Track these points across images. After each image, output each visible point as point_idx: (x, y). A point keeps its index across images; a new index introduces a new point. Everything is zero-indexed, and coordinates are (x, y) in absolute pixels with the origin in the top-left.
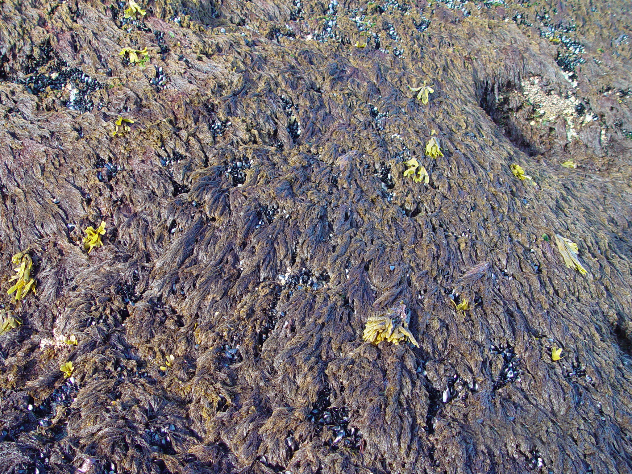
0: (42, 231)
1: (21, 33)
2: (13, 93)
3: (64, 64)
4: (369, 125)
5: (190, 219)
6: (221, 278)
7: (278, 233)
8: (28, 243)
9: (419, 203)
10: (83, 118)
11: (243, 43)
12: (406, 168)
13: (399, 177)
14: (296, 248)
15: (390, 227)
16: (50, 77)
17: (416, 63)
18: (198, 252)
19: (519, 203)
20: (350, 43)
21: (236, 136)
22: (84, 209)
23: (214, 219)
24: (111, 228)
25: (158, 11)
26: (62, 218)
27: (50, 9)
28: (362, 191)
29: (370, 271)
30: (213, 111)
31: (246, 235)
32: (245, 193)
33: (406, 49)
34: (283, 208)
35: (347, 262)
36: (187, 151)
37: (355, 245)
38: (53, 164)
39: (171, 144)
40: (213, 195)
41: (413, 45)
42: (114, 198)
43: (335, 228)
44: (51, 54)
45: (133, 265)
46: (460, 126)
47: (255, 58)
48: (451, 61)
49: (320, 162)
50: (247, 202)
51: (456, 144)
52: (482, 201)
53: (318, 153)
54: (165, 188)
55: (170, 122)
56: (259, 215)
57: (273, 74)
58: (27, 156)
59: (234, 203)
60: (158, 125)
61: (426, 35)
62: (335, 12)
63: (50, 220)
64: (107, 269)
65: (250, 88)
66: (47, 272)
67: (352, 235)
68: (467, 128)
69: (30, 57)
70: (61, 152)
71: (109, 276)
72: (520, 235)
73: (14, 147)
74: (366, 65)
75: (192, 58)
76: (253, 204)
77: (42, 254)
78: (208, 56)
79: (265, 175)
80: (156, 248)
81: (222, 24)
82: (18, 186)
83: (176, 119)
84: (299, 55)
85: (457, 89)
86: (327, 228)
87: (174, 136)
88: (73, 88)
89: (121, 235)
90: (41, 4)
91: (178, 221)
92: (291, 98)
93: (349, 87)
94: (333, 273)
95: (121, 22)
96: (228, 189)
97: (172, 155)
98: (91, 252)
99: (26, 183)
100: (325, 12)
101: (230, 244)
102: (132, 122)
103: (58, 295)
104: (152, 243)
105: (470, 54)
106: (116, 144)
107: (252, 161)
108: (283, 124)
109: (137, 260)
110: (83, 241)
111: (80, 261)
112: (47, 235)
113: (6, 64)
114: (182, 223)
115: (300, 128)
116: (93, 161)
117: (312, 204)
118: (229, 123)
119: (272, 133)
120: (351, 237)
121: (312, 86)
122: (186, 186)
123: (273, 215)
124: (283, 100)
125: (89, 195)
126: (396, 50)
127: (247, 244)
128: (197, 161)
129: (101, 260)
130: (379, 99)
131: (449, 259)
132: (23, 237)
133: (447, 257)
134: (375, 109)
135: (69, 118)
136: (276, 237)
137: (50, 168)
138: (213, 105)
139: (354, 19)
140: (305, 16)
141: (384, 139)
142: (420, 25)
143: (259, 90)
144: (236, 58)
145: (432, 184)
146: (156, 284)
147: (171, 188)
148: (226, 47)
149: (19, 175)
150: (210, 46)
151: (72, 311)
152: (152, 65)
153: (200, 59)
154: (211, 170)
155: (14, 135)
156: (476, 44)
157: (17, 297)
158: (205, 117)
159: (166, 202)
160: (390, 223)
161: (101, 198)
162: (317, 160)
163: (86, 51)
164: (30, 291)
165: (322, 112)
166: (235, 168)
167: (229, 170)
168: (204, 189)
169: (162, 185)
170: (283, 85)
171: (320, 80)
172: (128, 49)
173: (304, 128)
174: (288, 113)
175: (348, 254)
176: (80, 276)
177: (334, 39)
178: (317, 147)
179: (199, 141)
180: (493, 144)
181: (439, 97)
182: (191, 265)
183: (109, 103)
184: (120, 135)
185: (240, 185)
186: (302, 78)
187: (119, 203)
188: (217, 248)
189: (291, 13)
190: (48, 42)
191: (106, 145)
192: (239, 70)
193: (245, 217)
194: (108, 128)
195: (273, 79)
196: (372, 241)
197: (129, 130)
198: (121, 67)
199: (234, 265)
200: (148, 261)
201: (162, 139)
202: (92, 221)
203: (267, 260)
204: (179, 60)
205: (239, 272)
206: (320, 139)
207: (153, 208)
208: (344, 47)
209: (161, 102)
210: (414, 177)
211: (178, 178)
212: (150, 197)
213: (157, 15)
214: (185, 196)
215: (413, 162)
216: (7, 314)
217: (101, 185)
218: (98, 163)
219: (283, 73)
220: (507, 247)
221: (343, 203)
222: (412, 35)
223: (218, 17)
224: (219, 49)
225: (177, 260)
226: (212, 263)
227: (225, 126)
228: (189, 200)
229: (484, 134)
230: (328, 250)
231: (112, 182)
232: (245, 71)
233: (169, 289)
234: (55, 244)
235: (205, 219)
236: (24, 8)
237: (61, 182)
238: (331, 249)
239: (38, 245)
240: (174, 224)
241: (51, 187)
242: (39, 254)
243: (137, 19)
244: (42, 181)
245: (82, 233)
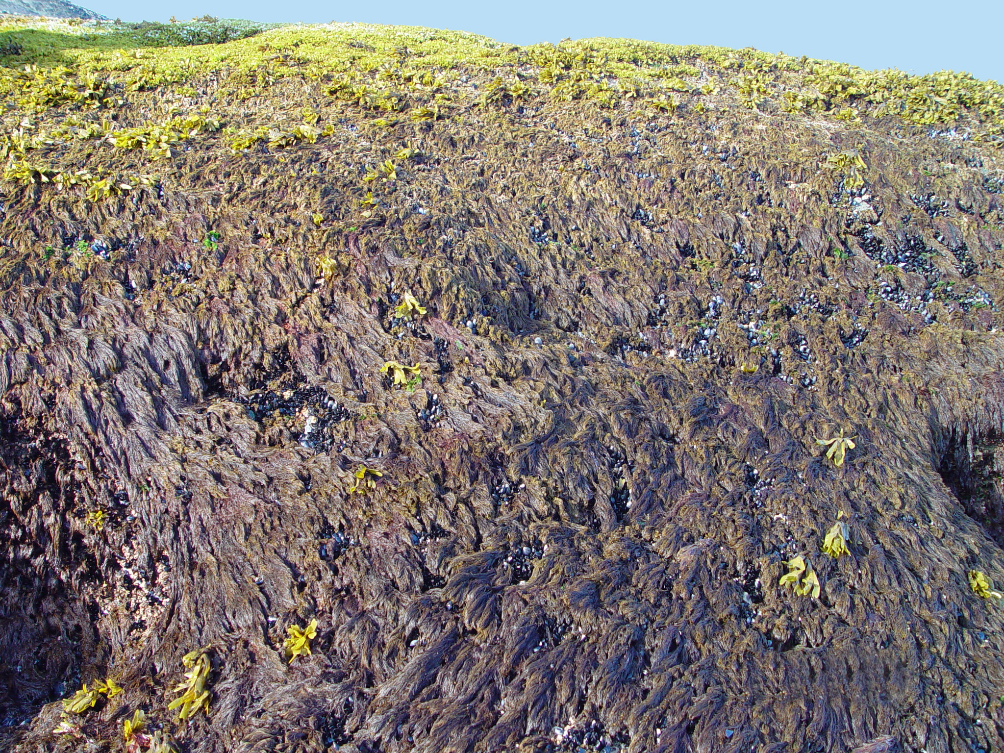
0: (233, 622)
1: (250, 333)
2: (227, 416)
3: (303, 379)
4: (740, 498)
5: (439, 628)
6: (469, 723)
7: (564, 663)
8: (211, 637)
9: (797, 629)
10: (315, 462)
11: (564, 360)
12: (786, 571)
13: (772, 585)
14: (587, 689)
15: (740, 666)
16: (282, 396)
17: (834, 398)
18: (443, 680)
19: (968, 638)
20: (734, 365)
21: (529, 506)
22: (293, 597)
23: (474, 632)
24: (326, 630)
25: (444, 309)
26: (262, 607)
27: (294, 300)
28: (707, 605)
29: (694, 735)
30: (501, 465)
31: (516, 662)
32: (526, 597)
33: (820, 376)
34: (579, 624)
35: (660, 717)
36: (452, 524)
37: (677, 691)
38: (263, 525)
39: (430, 512)
40: (476, 597)
41: (833, 370)
42: (337, 585)
43: (653, 660)
44: (288, 364)
45: (347, 688)
46: (891, 504)
47: (579, 386)
48: (894, 395)
49: (651, 555)
50: (526, 611)
51: (877, 535)
52: (902, 634)
53: (651, 539)
54: (411, 577)
55: (436, 478)
56: (540, 632)
57: (602, 411)
58: (231, 510)
59: (507, 610)
60: (416, 482)
61: (857, 353)
62: (718, 315)
63: (245, 608)
64: (310, 690)
65: (563, 432)
66: (229, 684)
67: (676, 675)
68: (902, 507)
69: (258, 366)
70: (277, 509)
71: (310, 701)
72: (959, 693)
73: (215, 495)
74: (752, 401)
75: (483, 382)
76: (534, 615)
77: (227, 656)
78: (508, 379)
79: (561, 570)
80: (385, 667)
81: (540, 329)
82: (212, 552)
83: (445, 473)
84: (649, 382)
85: (898, 442)
86: (641, 660)
87: (437, 500)
88: (310, 414)
89: (338, 641)
90: (284, 292)
91: (422, 629)
92: (624, 451)
93: (719, 435)
94: (636, 732)
95: (390, 323)
96: (503, 587)
97: (429, 529)
98: (293, 662)
99: (223, 549)
100: (701, 314)
101: (491, 673)
102: (380, 475)
103: (236, 719)
104: (380, 659)
105: (927, 384)
106: (353, 506)
107: (546, 547)
108: (605, 490)
109: (353, 682)
110: (285, 644)
111: (276, 673)
112: (239, 628)
113: (225, 374)
114: (426, 632)
115: (631, 498)
116: (317, 527)
117: (624, 621)
118: (523, 486)
119: (586, 504)
120: (673, 679)
121: (662, 433)
122: (443, 578)
123: (564, 633)
124: (611, 452)
125: (303, 576)
126: (805, 377)
127: (516, 674)
128: (465, 541)
129: (304, 675)
130: (763, 458)
131: (826, 727)
132: (206, 627)
133: (822, 724)
134: (755, 472)
135: (297, 459)
136: (561, 668)
137: (258, 531)
138: (502, 456)
139: (746, 326)
140: (669, 320)
141: (758, 522)
142: (851, 337)
143: (576, 436)
144: (550, 385)
145: (824, 599)
146: (375, 721)
147: (420, 579)
148: (537, 368)
149: (216, 536)
150: (513, 365)
151: (248, 747)
152: (424, 391)
153: (494, 384)
154: (481, 556)
155: (218, 478)
156: (939, 369)
157: (182, 715)
158: (486, 474)
159: (408, 600)
160: (742, 660)
161: (319, 584)
162: (648, 551)
163: (333, 363)
164: (202, 708)
165: (669, 474)
166: (519, 556)
167: (510, 559)
168: (466, 585)
169: (406, 573)
170: (616, 429)
171: (675, 423)
172: (393, 363)
173: (637, 498)
174: (616, 474)
175: (663, 705)
176: (270, 697)
177: (708, 357)
178: (652, 530)
179: (472, 510)
180: (944, 536)
181: (865, 454)
182: (429, 698)
183: (355, 442)
184: (359, 492)
185: (522, 583)
186: (647, 419)
187: (343, 593)
188: (470, 676)
189: (650, 314)
190: (285, 347)
191: (338, 506)
192: (550, 404)
193: (518, 633)
194: (345, 480)
195: (600, 419)
196: (706, 686)
197: (374, 486)
198: (380, 388)
199: (491, 706)
200: (370, 684)
201: (418, 504)
202: (302, 616)
203: (540, 704)
204: (464, 384)
205: (497, 715)
206: (659, 517)
207: (389, 606)
208: (723, 370)
209: (427, 447)
210: (796, 587)
211: (432, 565)
212: (386, 589)
213: (443, 314)
214: (437, 593)
215: (797, 562)
216: (162, 739)
217: (322, 564)
218: (324, 531)
219: (617, 410)
220: (930, 713)
221: (672, 622)
222: (835, 353)
223: (538, 317)
224: (527, 370)
225: (410, 689)
226: (460, 698)
227: (516, 490)
228: (443, 599)
229: (932, 518)
230: (635, 696)
231: (338, 562)
232: (560, 406)
233: (391, 731)
234: (246, 644)
235: (461, 631)
236: (260, 298)
237: (268, 553)
238: (639, 694)
239: (223, 643)
240: (415, 633)
241: (255, 559)
242: (222, 656)
243: (414, 320)
244: (243, 549)
245: (285, 632)
